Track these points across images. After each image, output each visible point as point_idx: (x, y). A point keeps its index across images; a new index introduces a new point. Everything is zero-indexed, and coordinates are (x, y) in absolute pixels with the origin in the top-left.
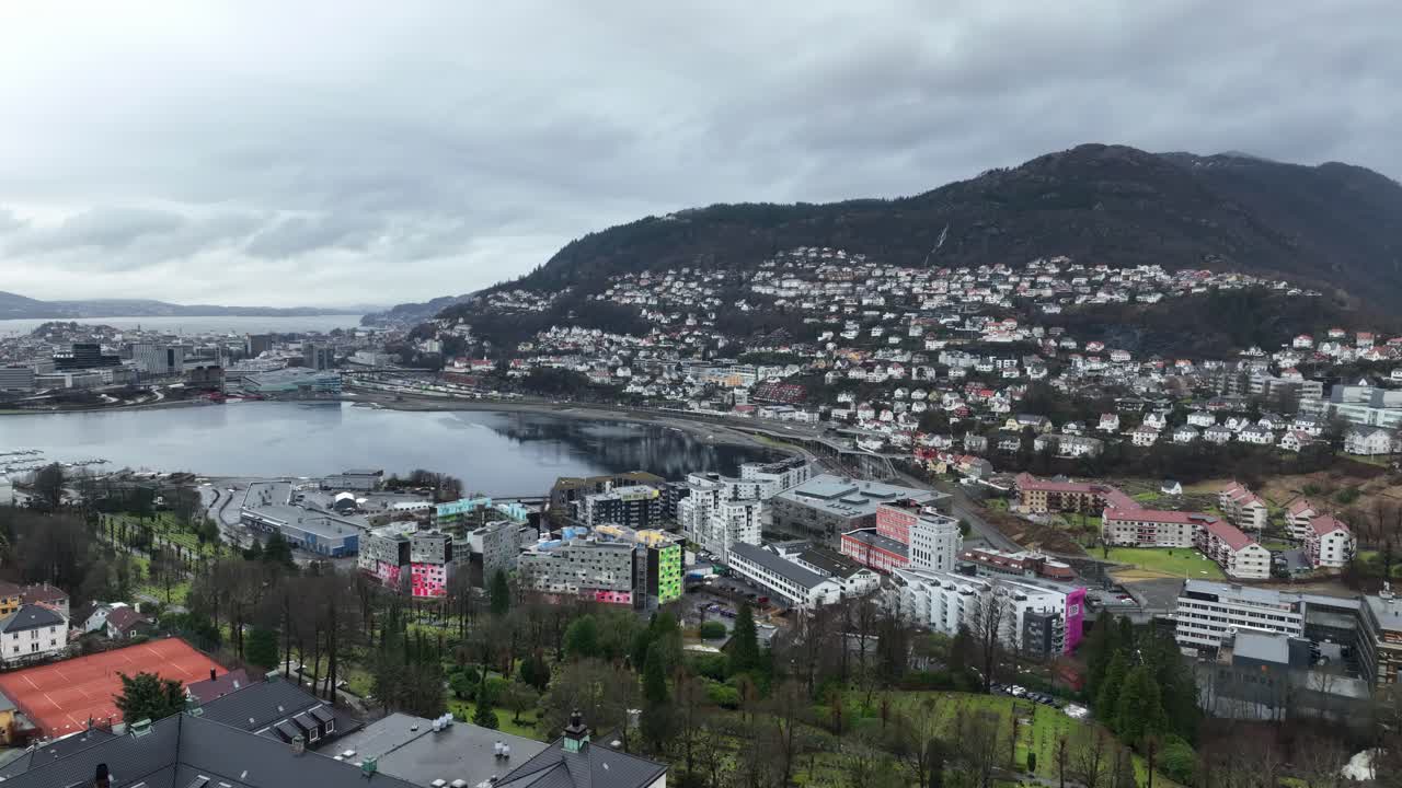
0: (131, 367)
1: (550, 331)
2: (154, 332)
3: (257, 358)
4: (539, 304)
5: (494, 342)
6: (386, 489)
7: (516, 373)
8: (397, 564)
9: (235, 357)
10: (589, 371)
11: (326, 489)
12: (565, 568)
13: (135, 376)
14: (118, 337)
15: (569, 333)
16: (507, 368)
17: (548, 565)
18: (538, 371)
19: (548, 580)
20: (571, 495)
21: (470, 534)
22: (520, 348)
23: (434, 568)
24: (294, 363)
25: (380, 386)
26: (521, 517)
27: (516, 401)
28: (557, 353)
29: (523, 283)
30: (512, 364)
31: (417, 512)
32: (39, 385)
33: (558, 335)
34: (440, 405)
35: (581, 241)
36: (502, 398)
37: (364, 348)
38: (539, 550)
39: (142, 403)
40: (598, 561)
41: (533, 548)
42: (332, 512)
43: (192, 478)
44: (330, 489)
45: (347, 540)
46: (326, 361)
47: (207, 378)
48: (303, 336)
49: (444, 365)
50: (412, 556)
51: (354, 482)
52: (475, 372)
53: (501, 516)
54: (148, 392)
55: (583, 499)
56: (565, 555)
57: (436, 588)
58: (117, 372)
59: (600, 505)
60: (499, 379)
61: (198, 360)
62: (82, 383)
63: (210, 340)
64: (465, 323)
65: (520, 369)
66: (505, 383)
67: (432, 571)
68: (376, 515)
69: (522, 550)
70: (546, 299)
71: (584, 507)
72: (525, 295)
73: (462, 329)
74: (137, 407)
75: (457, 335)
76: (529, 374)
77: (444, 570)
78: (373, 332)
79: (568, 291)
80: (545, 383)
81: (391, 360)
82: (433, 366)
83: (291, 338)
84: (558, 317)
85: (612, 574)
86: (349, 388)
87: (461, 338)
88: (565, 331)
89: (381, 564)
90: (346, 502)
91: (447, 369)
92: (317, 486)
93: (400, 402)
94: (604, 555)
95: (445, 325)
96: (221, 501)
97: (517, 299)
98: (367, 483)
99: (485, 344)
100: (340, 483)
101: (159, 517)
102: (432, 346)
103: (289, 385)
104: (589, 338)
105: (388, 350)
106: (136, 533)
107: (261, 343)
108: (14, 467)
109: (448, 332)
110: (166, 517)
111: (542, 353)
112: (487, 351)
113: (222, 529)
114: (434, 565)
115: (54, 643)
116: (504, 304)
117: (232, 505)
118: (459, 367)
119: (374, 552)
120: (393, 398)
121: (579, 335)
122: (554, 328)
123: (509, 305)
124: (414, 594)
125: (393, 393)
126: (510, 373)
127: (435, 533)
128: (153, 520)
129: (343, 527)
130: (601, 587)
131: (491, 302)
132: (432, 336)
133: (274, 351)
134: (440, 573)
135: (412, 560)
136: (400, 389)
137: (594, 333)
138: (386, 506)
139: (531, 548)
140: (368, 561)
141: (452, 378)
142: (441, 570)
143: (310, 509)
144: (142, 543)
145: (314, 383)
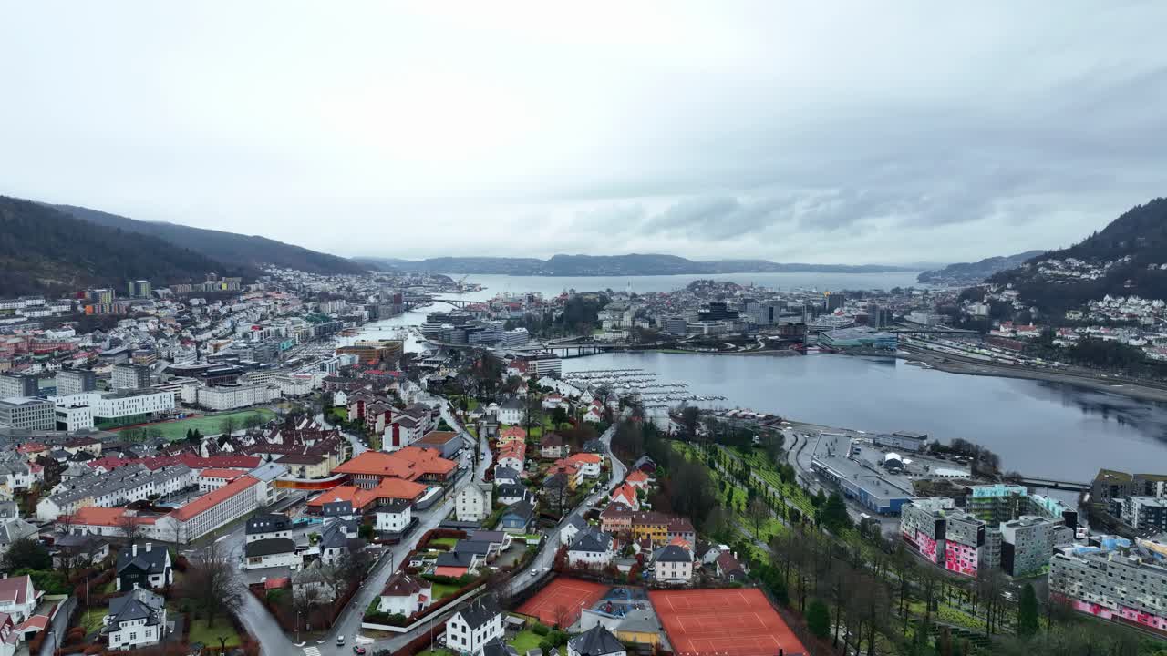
0: (745, 320)
1: (1102, 300)
2: (762, 288)
3: (832, 315)
4: (1092, 272)
5: (1041, 308)
6: (929, 454)
7: (1062, 343)
8: (933, 537)
9: (817, 312)
10: (1145, 346)
11: (878, 445)
12: (1103, 580)
13: (747, 327)
14: (738, 293)
15: (1124, 303)
16: (1053, 336)
17: (1083, 573)
18: (1085, 342)
19: (1082, 587)
20: (1115, 491)
21: (1003, 525)
22: (1068, 316)
23: (966, 549)
24: (862, 320)
25: (930, 346)
26: (1056, 514)
27: (1060, 371)
28: (1109, 324)
29: (1075, 251)
30: (1058, 334)
31: (955, 481)
32: (689, 331)
33: (1112, 305)
34: (985, 369)
35: (1145, 206)
36: (1047, 366)
37: (918, 309)
38: (1074, 555)
39: (750, 350)
40: (1142, 583)
41: (1068, 551)
42: (882, 471)
43: (779, 421)
44: (881, 446)
45: (892, 502)
46: (886, 319)
47: (795, 332)
48: (869, 295)
49: (991, 328)
50: (947, 533)
51: (901, 443)
52: (1019, 338)
53: (1036, 509)
54: (754, 341)
55: (1128, 500)
56: (1103, 567)
57: (967, 567)
58: (735, 323)
59: (1147, 510)
60: (1043, 346)
61: (789, 316)
62: (713, 331)
63: (799, 297)
64: (1013, 289)
65: (1067, 338)
66: (1050, 352)
67: (965, 551)
68: (918, 478)
69: (1056, 551)
70: (1099, 267)
71: (1130, 509)
72: (1077, 264)
73: (1009, 294)
74: (746, 353)
75: (1004, 300)
76: (1076, 344)
77: (976, 552)
78: (927, 292)
79: (1126, 259)
80: (1093, 355)
81: (942, 320)
82: (980, 329)
83: (859, 295)
84: (1114, 286)
85: (1158, 600)
86: (903, 346)
87: (1009, 303)
88: (1121, 300)
89: (920, 534)
90: (893, 463)
91: (992, 333)
92: (871, 441)
93: (947, 363)
94: (1149, 577)
95: (994, 289)
96: (799, 444)
97: (1069, 267)
98: (913, 445)
99: (1032, 310)
100: (890, 442)
101: (756, 454)
102: (979, 310)
103: (854, 342)
104: (1148, 309)
105: (940, 311)
106: (740, 469)
107: (836, 300)
108: (671, 396)
109: (996, 297)
110: (761, 454)
111: (1091, 323)
112: (1033, 316)
113: (798, 472)
114: (967, 546)
115: (684, 574)
116: (1054, 272)
117: (806, 450)
118: (1004, 331)
119: (914, 522)
120: (942, 359)
121: (1136, 306)
122: (1107, 298)
123: (1060, 273)
124: (947, 567)
125: (940, 353)
126: (1055, 342)
127: (969, 518)
128: (751, 456)
129: (891, 489)
130: (1144, 609)
131: (1040, 269)
132: (981, 299)
133: (846, 308)
134: (971, 554)
135: (947, 537)
136: (948, 350)
137: (1155, 303)
138: (927, 469)
139: (1064, 550)
140: (908, 528)
141: (998, 342)
142: (973, 552)
143: (864, 466)
144: (743, 477)
145: (875, 341)
